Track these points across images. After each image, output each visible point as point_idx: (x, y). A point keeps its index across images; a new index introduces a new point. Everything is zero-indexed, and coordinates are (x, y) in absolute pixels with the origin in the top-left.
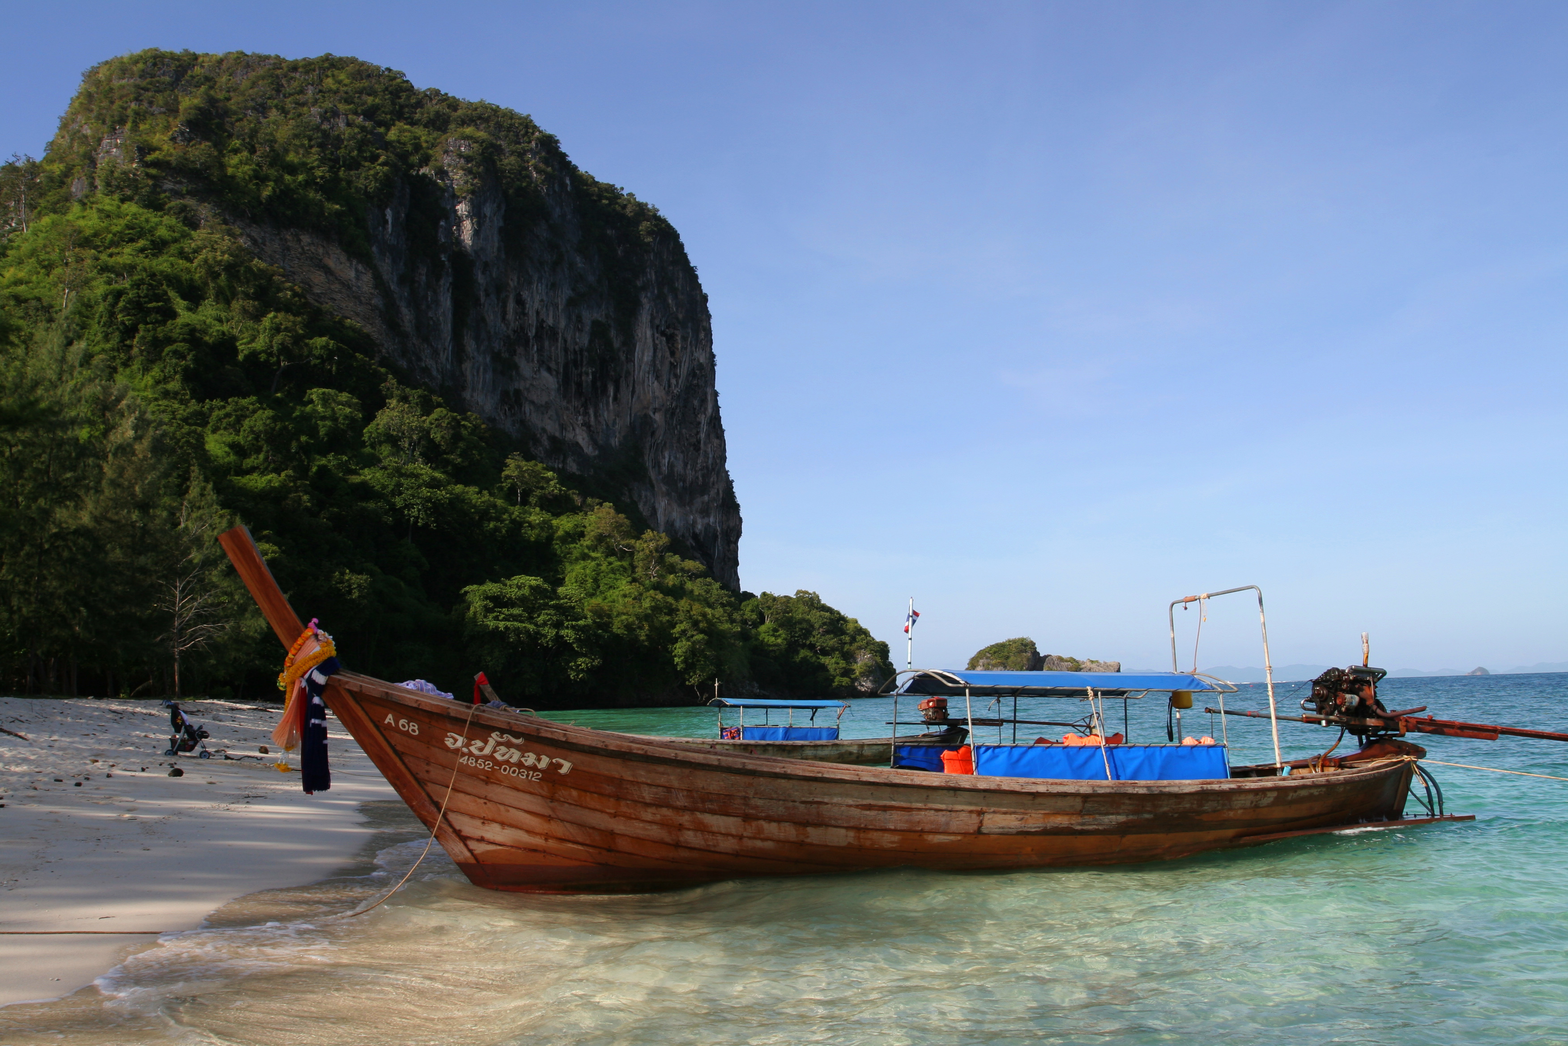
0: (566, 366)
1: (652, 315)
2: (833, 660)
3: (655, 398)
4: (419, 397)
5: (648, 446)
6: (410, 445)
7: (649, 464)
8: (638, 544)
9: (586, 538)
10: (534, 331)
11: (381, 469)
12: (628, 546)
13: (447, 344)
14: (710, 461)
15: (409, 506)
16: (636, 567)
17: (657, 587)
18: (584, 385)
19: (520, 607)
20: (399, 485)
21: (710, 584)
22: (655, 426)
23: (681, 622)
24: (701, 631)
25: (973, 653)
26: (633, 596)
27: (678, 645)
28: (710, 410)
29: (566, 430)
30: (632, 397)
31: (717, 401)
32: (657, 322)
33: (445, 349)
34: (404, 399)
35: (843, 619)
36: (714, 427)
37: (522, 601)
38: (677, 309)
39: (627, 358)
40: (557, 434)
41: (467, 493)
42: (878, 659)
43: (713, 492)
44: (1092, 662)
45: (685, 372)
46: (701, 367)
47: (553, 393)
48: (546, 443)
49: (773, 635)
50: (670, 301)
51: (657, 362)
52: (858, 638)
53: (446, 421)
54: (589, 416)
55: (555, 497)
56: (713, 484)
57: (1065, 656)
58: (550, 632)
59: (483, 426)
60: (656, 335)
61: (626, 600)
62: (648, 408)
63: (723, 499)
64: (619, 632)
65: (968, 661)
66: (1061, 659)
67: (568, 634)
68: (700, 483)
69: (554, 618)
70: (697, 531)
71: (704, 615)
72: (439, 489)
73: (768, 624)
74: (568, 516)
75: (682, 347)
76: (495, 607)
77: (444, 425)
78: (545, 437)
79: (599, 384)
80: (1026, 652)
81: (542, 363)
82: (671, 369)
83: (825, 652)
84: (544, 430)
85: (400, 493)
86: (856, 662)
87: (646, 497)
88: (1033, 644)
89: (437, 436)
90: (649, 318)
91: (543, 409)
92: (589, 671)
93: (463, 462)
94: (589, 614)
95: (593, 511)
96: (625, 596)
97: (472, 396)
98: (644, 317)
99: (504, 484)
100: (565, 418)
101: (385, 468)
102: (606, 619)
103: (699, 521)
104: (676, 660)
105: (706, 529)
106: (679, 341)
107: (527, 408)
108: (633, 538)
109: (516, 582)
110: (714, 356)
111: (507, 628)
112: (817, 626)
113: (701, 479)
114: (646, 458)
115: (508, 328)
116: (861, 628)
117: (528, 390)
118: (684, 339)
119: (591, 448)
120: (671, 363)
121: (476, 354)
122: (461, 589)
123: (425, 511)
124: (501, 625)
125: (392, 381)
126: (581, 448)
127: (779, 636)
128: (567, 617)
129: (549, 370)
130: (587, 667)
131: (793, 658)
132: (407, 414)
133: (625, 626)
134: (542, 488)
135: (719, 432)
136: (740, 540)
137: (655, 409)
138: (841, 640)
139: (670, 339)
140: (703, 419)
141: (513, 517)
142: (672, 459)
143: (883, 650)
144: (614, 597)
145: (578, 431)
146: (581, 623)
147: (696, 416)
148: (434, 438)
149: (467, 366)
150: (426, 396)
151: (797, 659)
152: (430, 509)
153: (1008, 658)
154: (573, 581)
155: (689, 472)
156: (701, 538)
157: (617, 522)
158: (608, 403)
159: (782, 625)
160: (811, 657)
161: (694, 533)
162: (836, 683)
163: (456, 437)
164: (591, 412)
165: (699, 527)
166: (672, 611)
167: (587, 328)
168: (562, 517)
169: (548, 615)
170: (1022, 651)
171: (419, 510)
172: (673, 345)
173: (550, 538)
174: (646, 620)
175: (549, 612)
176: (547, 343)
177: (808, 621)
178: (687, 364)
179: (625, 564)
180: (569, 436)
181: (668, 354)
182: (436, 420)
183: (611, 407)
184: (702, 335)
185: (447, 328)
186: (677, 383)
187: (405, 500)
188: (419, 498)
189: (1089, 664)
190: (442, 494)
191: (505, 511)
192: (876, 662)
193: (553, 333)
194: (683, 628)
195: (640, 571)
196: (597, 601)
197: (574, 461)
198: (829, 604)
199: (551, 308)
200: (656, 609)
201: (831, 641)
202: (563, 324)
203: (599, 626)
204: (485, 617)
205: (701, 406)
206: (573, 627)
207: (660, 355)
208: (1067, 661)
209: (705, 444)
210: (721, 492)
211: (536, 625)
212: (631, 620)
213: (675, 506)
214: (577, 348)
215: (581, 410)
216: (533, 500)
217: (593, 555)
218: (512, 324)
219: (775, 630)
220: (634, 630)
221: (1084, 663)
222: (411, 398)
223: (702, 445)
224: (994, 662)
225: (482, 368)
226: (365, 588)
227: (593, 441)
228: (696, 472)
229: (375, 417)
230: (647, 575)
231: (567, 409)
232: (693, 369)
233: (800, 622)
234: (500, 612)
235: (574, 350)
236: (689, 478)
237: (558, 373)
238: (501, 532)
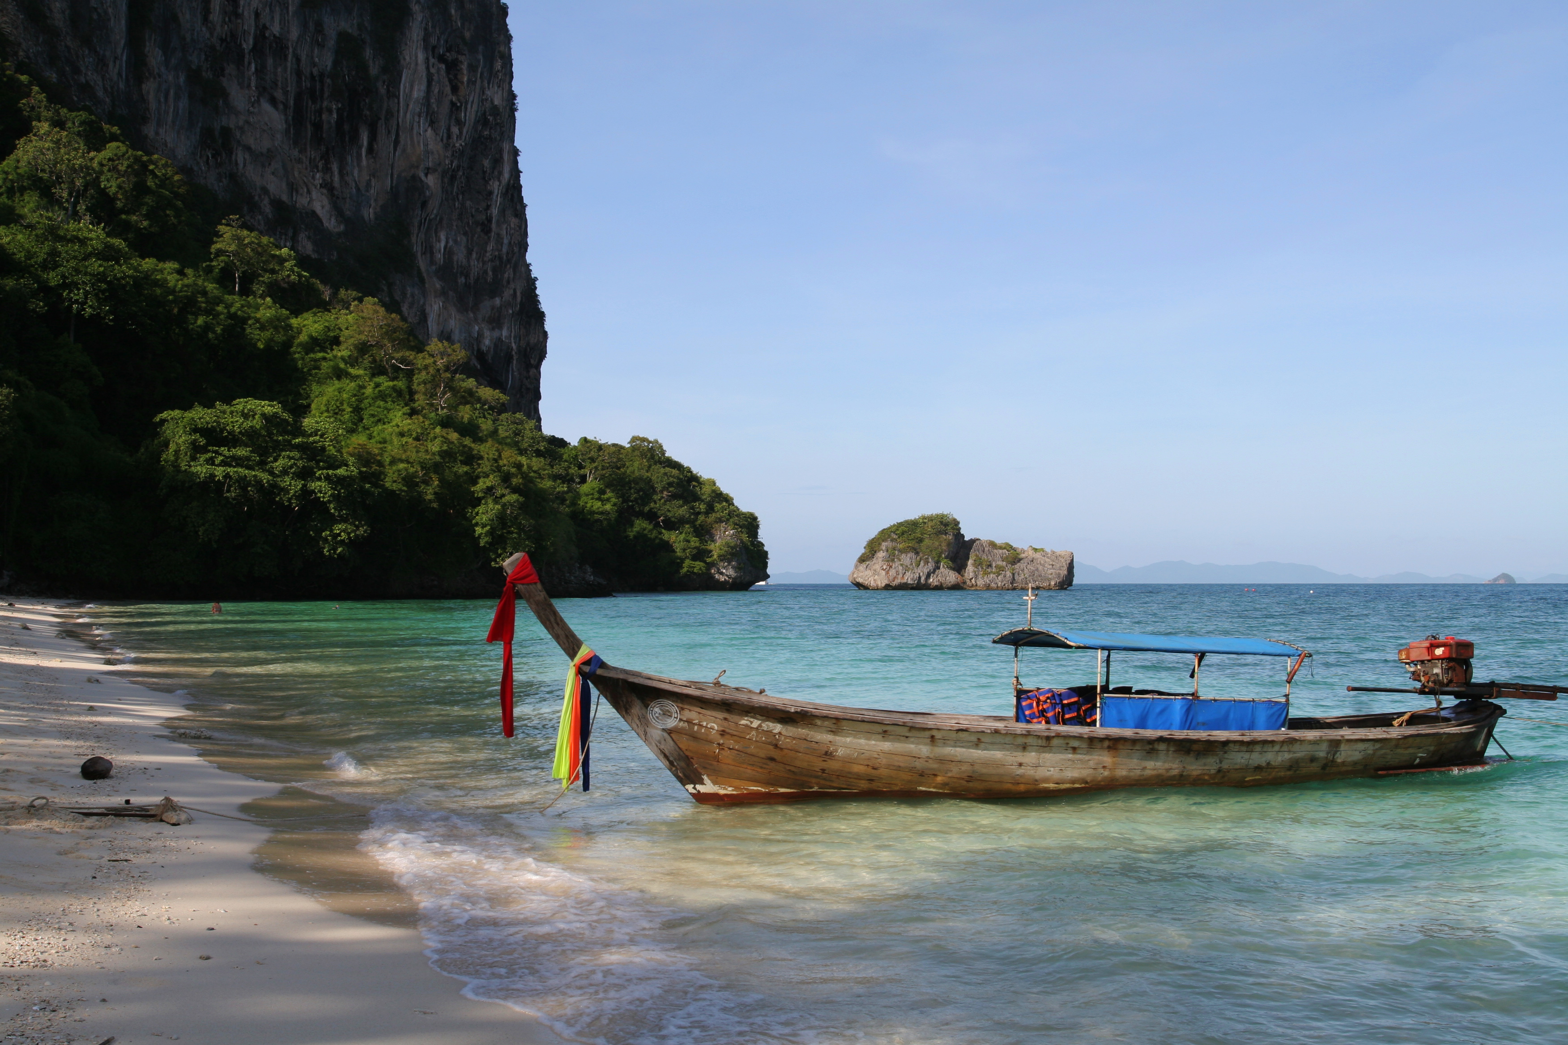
0: (298, 97)
1: (426, 29)
2: (682, 536)
3: (428, 152)
4: (82, 123)
5: (416, 222)
6: (70, 195)
7: (417, 249)
8: (421, 360)
9: (342, 347)
10: (251, 42)
11: (27, 227)
12: (403, 361)
13: (119, 51)
14: (505, 249)
15: (71, 286)
16: (416, 392)
17: (446, 423)
18: (325, 126)
19: (246, 446)
20: (54, 253)
21: (521, 422)
22: (428, 193)
23: (487, 476)
24: (515, 490)
25: (873, 533)
26: (414, 434)
27: (481, 509)
28: (506, 175)
29: (297, 192)
30: (395, 150)
31: (516, 163)
32: (433, 41)
33: (116, 58)
34: (59, 124)
35: (694, 478)
36: (512, 200)
37: (251, 436)
38: (463, 24)
39: (388, 91)
40: (285, 198)
41: (162, 271)
42: (745, 537)
43: (507, 294)
44: (1036, 550)
45: (473, 116)
46: (495, 111)
47: (279, 136)
48: (268, 209)
49: (599, 499)
50: (453, 12)
51: (432, 101)
52: (718, 506)
53: (126, 163)
54: (332, 173)
55: (293, 285)
56: (508, 282)
57: (999, 541)
58: (294, 486)
59: (176, 178)
60: (432, 60)
61: (404, 440)
62: (418, 167)
63: (521, 303)
64: (395, 487)
65: (865, 544)
66: (992, 544)
67: (321, 488)
68: (489, 279)
69: (300, 463)
70: (484, 349)
71: (519, 466)
72: (118, 263)
73: (591, 484)
74: (315, 314)
75: (469, 81)
76: (208, 444)
77: (122, 168)
78: (266, 201)
79: (346, 127)
80: (946, 534)
81: (262, 90)
82: (451, 111)
83: (671, 525)
84: (265, 190)
85: (56, 266)
86: (713, 541)
87: (413, 296)
88: (956, 523)
89: (111, 184)
90: (422, 33)
91: (264, 158)
92: (352, 544)
93: (150, 226)
94: (351, 460)
95: (348, 308)
96: (402, 434)
97: (157, 133)
98: (415, 33)
99: (214, 263)
100: (296, 174)
101: (31, 227)
102: (375, 467)
103: (487, 333)
104: (479, 530)
105: (496, 345)
106: (465, 72)
107: (240, 156)
108: (412, 349)
109: (240, 407)
110: (514, 97)
111: (227, 476)
112: (659, 487)
113: (490, 273)
114: (414, 239)
115: (212, 34)
116: (721, 494)
117: (241, 129)
118: (472, 68)
119: (333, 220)
120: (453, 104)
121: (163, 69)
122: (155, 416)
123: (97, 295)
124: (219, 472)
125: (38, 96)
126: (320, 220)
127: (608, 500)
128: (318, 462)
129: (273, 101)
130: (349, 538)
131: (625, 531)
132: (65, 146)
133: (403, 479)
134: (273, 271)
135: (519, 207)
136: (544, 363)
137: (428, 169)
138: (693, 508)
139: (452, 67)
140: (496, 187)
141: (233, 310)
142: (451, 243)
143: (750, 524)
144: (386, 435)
145: (314, 194)
146: (341, 471)
147: (487, 182)
148: (105, 188)
149: (149, 87)
150: (92, 122)
151: (631, 533)
152: (103, 291)
153: (921, 541)
154: (324, 408)
155: (474, 262)
156: (489, 358)
157: (388, 325)
158: (359, 156)
159: (609, 485)
160: (651, 531)
161: (479, 350)
162: (685, 570)
163: (141, 189)
164: (335, 167)
165: (487, 342)
166: (471, 459)
167: (331, 43)
168: (305, 315)
169: (290, 458)
170: (940, 532)
171: (86, 293)
172: (456, 76)
173: (288, 344)
174: (436, 472)
175: (292, 454)
176: (270, 61)
177: (649, 481)
178: (475, 107)
179: (401, 384)
180: (302, 201)
181: (448, 89)
182: (110, 160)
183: (364, 162)
184: (498, 65)
185: (119, 27)
186: (461, 133)
187: (64, 277)
188: (86, 274)
189: (1031, 552)
190: (123, 270)
191: (219, 301)
192: (742, 541)
193: (280, 47)
194: (489, 484)
195: (421, 400)
196: (359, 439)
197: (309, 238)
198: (676, 458)
199: (277, 8)
200: (448, 455)
201: (679, 510)
202: (294, 33)
203: (364, 477)
204: (194, 458)
205: (494, 168)
206: (328, 478)
207: (436, 91)
208: (1001, 548)
209: (498, 224)
210: (518, 294)
211: (271, 473)
212: (412, 470)
213: (453, 311)
214: (315, 71)
215: (320, 165)
216: (259, 289)
217: (353, 371)
218: (218, 29)
219: (602, 492)
220: (417, 484)
221: (1023, 551)
222: (69, 125)
223: (494, 226)
224: (901, 546)
225: (172, 92)
226: (7, 407)
227: (337, 210)
228: (484, 263)
229: (14, 147)
230: (432, 405)
231: (299, 161)
232: (484, 114)
233: (636, 481)
234: (216, 452)
235: (312, 73)
236: (474, 272)
237: (286, 106)
238: (214, 332)
